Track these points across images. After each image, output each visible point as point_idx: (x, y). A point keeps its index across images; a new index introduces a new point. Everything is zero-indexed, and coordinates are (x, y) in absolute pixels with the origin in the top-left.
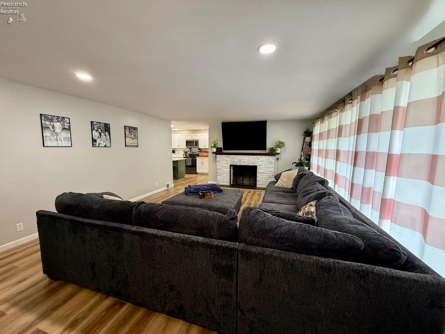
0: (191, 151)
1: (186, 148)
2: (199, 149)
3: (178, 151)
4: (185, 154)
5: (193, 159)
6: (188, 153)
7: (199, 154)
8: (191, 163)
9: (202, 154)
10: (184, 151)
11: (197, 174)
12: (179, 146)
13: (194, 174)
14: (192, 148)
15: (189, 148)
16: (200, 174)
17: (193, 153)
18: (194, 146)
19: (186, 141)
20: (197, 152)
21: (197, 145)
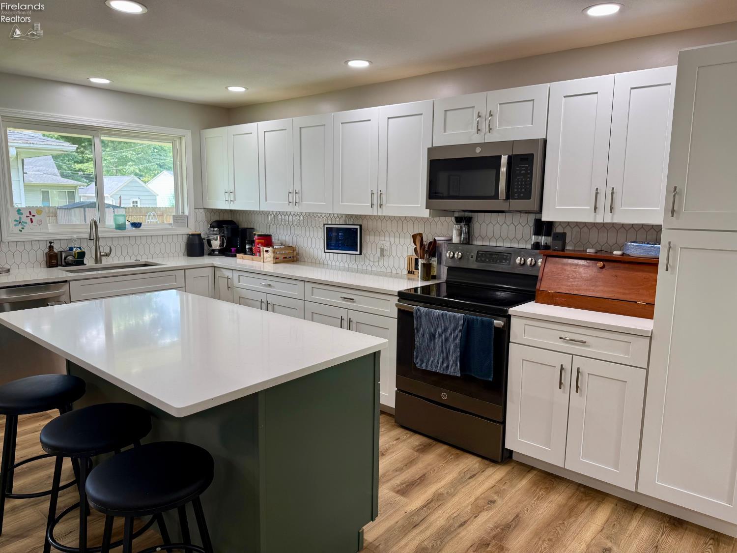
0: (469, 240)
1: (426, 213)
2: (542, 227)
3: (377, 232)
4: (424, 265)
5: (480, 316)
6: (448, 255)
7: (541, 269)
8: (458, 350)
9: (568, 277)
10: (413, 236)
11: (511, 467)
12: (384, 202)
13: (479, 459)
14: (475, 220)
15: (453, 219)
16: (547, 488)
17: (489, 262)
18: (496, 196)
19: (431, 160)
20: (519, 252)
21: (522, 195)
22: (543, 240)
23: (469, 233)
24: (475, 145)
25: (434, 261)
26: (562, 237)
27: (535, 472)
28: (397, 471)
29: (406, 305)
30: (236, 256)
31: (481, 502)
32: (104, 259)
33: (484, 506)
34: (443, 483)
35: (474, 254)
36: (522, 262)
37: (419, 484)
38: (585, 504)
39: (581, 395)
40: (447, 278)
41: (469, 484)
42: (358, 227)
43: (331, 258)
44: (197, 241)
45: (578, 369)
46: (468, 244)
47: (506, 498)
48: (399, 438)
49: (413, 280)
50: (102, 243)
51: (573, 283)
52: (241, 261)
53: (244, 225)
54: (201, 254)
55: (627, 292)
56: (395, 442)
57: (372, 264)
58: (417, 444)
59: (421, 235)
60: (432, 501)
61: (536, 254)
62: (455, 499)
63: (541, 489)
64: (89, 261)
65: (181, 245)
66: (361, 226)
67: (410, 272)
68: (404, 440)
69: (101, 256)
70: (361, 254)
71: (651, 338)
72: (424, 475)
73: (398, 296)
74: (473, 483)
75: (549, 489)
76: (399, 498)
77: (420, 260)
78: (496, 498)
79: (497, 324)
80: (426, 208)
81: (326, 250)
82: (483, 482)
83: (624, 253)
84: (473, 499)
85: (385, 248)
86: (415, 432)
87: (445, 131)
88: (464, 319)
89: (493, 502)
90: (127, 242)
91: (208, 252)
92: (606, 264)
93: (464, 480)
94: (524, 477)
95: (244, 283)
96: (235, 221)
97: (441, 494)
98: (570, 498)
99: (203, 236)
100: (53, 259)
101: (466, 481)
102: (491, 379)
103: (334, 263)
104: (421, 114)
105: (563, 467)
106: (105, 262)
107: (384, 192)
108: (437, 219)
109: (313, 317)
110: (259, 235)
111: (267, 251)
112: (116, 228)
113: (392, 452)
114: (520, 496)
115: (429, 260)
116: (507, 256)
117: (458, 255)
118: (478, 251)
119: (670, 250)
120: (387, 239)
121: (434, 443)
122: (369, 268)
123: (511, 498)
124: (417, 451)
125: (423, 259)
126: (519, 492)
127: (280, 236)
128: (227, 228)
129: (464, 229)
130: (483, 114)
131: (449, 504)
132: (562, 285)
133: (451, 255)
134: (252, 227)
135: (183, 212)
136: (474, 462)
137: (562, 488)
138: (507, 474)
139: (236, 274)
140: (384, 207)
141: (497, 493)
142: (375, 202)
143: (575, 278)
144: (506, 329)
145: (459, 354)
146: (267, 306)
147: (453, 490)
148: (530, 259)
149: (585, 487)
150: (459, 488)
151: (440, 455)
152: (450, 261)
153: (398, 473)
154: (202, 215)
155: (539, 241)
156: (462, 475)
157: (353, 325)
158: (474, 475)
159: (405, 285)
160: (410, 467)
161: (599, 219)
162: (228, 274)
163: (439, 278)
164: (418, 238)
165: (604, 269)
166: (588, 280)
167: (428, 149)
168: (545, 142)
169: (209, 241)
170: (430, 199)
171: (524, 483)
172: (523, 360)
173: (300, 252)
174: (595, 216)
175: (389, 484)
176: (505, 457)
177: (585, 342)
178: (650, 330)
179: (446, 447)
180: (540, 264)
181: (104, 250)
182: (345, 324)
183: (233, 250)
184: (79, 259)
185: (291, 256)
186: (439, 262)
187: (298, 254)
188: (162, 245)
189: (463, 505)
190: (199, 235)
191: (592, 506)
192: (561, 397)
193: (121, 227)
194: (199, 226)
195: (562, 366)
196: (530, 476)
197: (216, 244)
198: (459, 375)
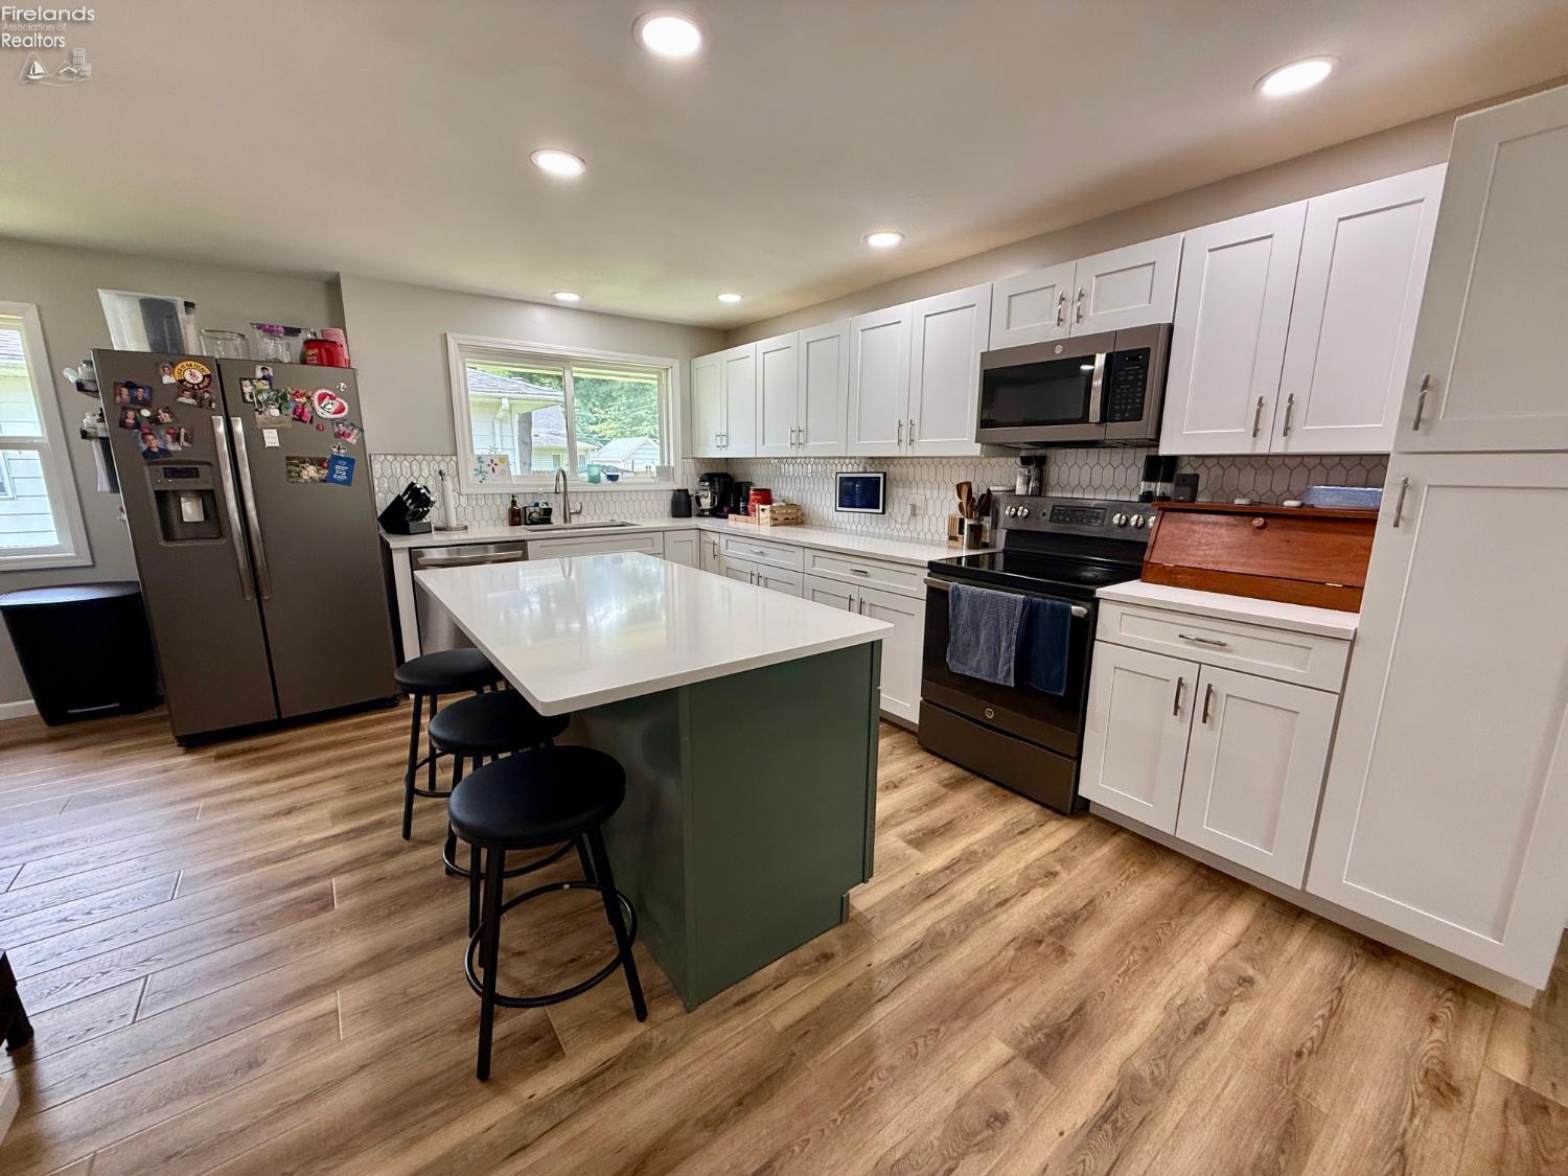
0: (1040, 491)
1: (976, 449)
2: (1161, 467)
3: (906, 482)
4: (970, 526)
5: (1050, 599)
6: (1006, 511)
7: (1153, 534)
8: (1014, 648)
9: (1199, 542)
10: (957, 486)
11: (1086, 824)
12: (916, 439)
13: (1037, 806)
14: (1051, 462)
15: (1019, 460)
16: (1143, 863)
17: (1071, 522)
18: (1085, 419)
19: (985, 371)
20: (1118, 506)
21: (1127, 415)
22: (1158, 488)
23: (1042, 480)
24: (1055, 343)
25: (987, 522)
26: (1194, 480)
27: (1124, 836)
28: (912, 811)
29: (938, 582)
30: (727, 517)
31: (1034, 873)
32: (574, 517)
33: (1039, 879)
34: (978, 836)
35: (1048, 510)
36: (1123, 522)
37: (940, 834)
38: (1209, 896)
39: (1211, 729)
40: (1006, 545)
41: (1017, 842)
42: (881, 475)
43: (846, 520)
44: (683, 499)
45: (1210, 686)
46: (1040, 495)
47: (1075, 871)
48: (921, 766)
49: (956, 548)
50: (572, 498)
51: (1208, 552)
52: (734, 523)
53: (741, 479)
54: (689, 515)
55: (1307, 566)
56: (914, 771)
57: (899, 526)
58: (946, 776)
59: (969, 484)
60: (958, 861)
61: (1147, 510)
62: (995, 863)
63: (1133, 864)
64: (557, 519)
65: (665, 504)
66: (885, 474)
67: (952, 538)
68: (928, 769)
69: (571, 514)
70: (884, 513)
71: (1353, 643)
72: (951, 822)
73: (929, 568)
74: (1024, 842)
75: (1147, 866)
76: (910, 851)
77: (966, 520)
78: (1058, 868)
79: (1077, 611)
80: (977, 442)
81: (838, 509)
82: (1039, 842)
83: (1303, 504)
84: (1022, 866)
85: (918, 504)
86: (946, 759)
87: (1008, 328)
88: (1025, 603)
89: (1054, 874)
90: (601, 498)
91: (698, 512)
92: (1268, 521)
93: (1010, 835)
94: (1106, 841)
95: (734, 551)
96: (731, 473)
97: (974, 853)
98: (1182, 883)
99: (690, 493)
100: (516, 517)
101: (1014, 837)
102: (1062, 694)
103: (848, 526)
104: (974, 305)
105: (1172, 834)
106: (575, 521)
107: (916, 422)
108: (994, 461)
109: (814, 595)
110: (755, 490)
111: (763, 510)
112: (590, 481)
113: (909, 784)
114: (1097, 871)
115: (979, 519)
116: (1099, 513)
117: (1023, 511)
118: (1054, 507)
119: (1407, 491)
120: (921, 491)
121: (972, 777)
122: (895, 533)
123: (1083, 872)
124: (945, 786)
125: (971, 518)
126: (1096, 864)
127: (783, 491)
128: (719, 482)
129: (1034, 474)
130: (1069, 296)
131: (986, 870)
132: (1188, 555)
133: (1012, 513)
134: (749, 480)
135: (669, 463)
136: (1030, 809)
137: (1168, 865)
138: (1079, 833)
139: (724, 538)
140: (915, 444)
141: (1062, 861)
142: (904, 438)
143: (1210, 544)
144: (1091, 619)
145: (1013, 655)
146: (757, 579)
147: (991, 849)
148: (1136, 517)
149: (1209, 868)
150: (1001, 846)
151: (978, 796)
152: (1011, 520)
153: (913, 814)
154: (691, 467)
155: (1152, 489)
156: (1009, 827)
157: (866, 608)
158: (1027, 830)
159: (941, 554)
160: (931, 808)
161: (1262, 448)
162: (714, 538)
163: (994, 546)
164: (965, 489)
165: (1265, 531)
166: (1234, 547)
167: (982, 353)
168: (1171, 328)
169: (698, 498)
170: (982, 427)
171: (1106, 850)
172: (1115, 668)
173: (806, 511)
174: (1254, 444)
175: (898, 829)
176: (1079, 809)
177: (1225, 645)
178: (1353, 629)
179: (988, 784)
180: (1151, 525)
181: (574, 506)
182: (855, 605)
183: (725, 509)
184: (545, 516)
185: (795, 517)
186: (995, 525)
187: (803, 515)
188: (643, 503)
189: (1006, 873)
190: (686, 491)
191: (1221, 902)
192: (1176, 729)
193: (595, 480)
194: (688, 480)
195: (1180, 679)
196: (1117, 840)
197: (706, 503)
198: (1013, 685)
